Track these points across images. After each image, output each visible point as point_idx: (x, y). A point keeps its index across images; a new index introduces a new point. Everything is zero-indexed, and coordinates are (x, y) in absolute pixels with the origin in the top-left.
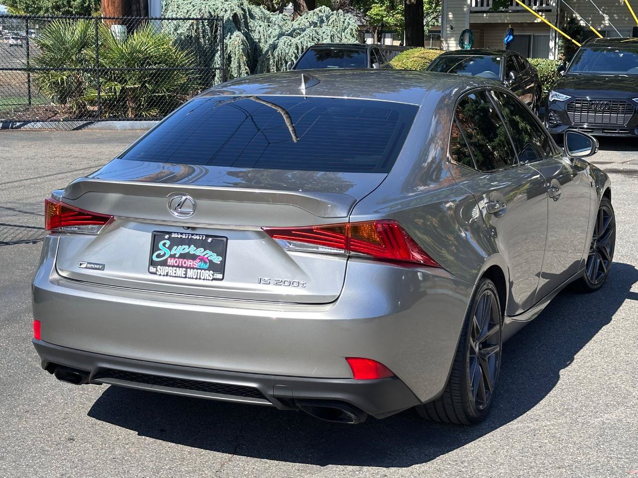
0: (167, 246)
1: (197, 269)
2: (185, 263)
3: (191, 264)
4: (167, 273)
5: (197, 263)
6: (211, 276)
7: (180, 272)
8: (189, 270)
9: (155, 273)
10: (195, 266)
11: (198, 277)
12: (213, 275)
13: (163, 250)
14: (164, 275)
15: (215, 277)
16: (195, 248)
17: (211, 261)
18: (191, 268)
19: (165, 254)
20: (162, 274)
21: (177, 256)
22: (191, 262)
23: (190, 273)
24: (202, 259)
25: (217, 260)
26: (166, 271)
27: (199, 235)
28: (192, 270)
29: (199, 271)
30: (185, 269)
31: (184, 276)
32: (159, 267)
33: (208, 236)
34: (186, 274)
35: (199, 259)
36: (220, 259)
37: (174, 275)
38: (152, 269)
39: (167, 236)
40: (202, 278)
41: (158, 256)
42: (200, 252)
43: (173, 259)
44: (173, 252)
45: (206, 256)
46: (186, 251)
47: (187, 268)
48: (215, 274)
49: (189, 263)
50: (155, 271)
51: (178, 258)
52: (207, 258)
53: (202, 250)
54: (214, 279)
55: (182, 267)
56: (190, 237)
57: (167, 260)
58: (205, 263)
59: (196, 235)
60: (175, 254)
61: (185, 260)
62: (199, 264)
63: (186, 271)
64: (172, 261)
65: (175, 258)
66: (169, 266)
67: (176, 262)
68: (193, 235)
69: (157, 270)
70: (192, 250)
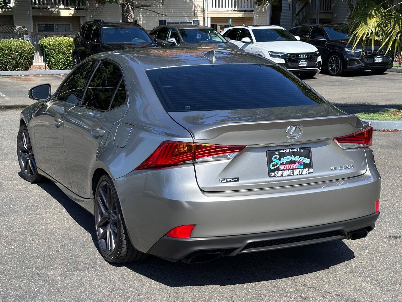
0: (277, 158)
1: (299, 169)
2: (291, 167)
3: (294, 166)
4: (282, 175)
5: (297, 166)
6: (307, 171)
7: (290, 172)
8: (294, 170)
9: (275, 176)
10: (296, 168)
11: (301, 174)
12: (308, 171)
13: (275, 161)
14: (280, 176)
15: (309, 172)
16: (294, 157)
17: (304, 163)
18: (294, 169)
19: (277, 164)
20: (279, 176)
21: (284, 163)
22: (294, 165)
23: (296, 172)
24: (299, 163)
25: (307, 161)
26: (281, 174)
27: (296, 148)
28: (296, 170)
29: (300, 170)
30: (292, 170)
31: (292, 174)
32: (276, 172)
33: (301, 148)
34: (293, 173)
35: (297, 163)
36: (309, 160)
37: (286, 175)
38: (272, 174)
39: (277, 153)
40: (303, 173)
41: (273, 166)
42: (297, 158)
43: (282, 166)
44: (282, 162)
45: (301, 161)
46: (290, 159)
47: (292, 169)
48: (309, 170)
49: (293, 166)
50: (274, 175)
51: (285, 164)
52: (302, 161)
53: (298, 157)
54: (309, 173)
55: (289, 169)
56: (290, 151)
57: (279, 166)
58: (301, 164)
59: (294, 149)
60: (283, 163)
61: (291, 165)
62: (298, 166)
63: (293, 171)
64: (282, 167)
65: (283, 165)
66: (282, 170)
67: (285, 167)
68: (292, 149)
69: (275, 174)
70: (293, 158)
